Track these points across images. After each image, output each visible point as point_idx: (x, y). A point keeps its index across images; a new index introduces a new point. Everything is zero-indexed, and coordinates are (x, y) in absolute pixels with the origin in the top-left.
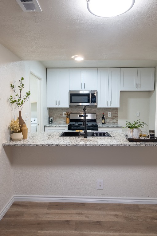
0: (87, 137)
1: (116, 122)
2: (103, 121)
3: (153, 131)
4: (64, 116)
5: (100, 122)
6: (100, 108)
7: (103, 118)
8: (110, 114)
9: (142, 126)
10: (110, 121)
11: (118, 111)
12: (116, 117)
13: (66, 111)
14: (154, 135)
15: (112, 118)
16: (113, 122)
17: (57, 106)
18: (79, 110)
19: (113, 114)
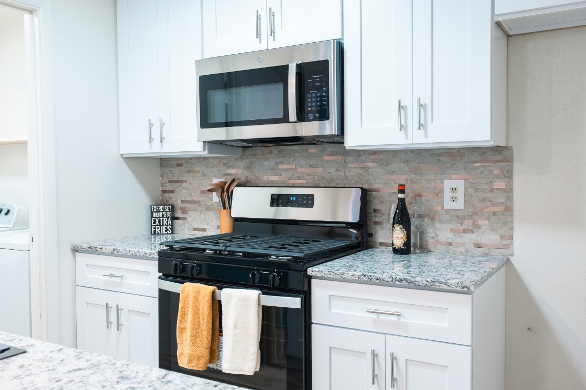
1: (503, 247)
4: (216, 197)
7: (401, 216)
10: (458, 239)
13: (225, 176)
15: (468, 220)
16: (478, 246)
18: (281, 167)
19: (476, 190)
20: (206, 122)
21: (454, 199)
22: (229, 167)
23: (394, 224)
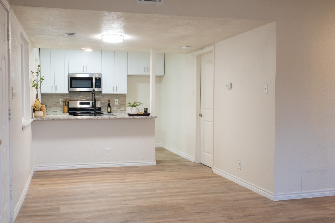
0: (96, 116)
1: (125, 111)
2: (109, 110)
3: (147, 109)
4: (60, 104)
5: (105, 111)
6: (105, 94)
7: (109, 106)
8: (116, 102)
9: (139, 105)
10: (117, 110)
11: (126, 98)
12: (123, 105)
13: (63, 98)
14: (147, 111)
15: (119, 107)
16: (120, 111)
17: (54, 92)
18: (79, 96)
19: (120, 101)
20: (71, 87)
21: (117, 103)
22: (64, 96)
23: (108, 108)
